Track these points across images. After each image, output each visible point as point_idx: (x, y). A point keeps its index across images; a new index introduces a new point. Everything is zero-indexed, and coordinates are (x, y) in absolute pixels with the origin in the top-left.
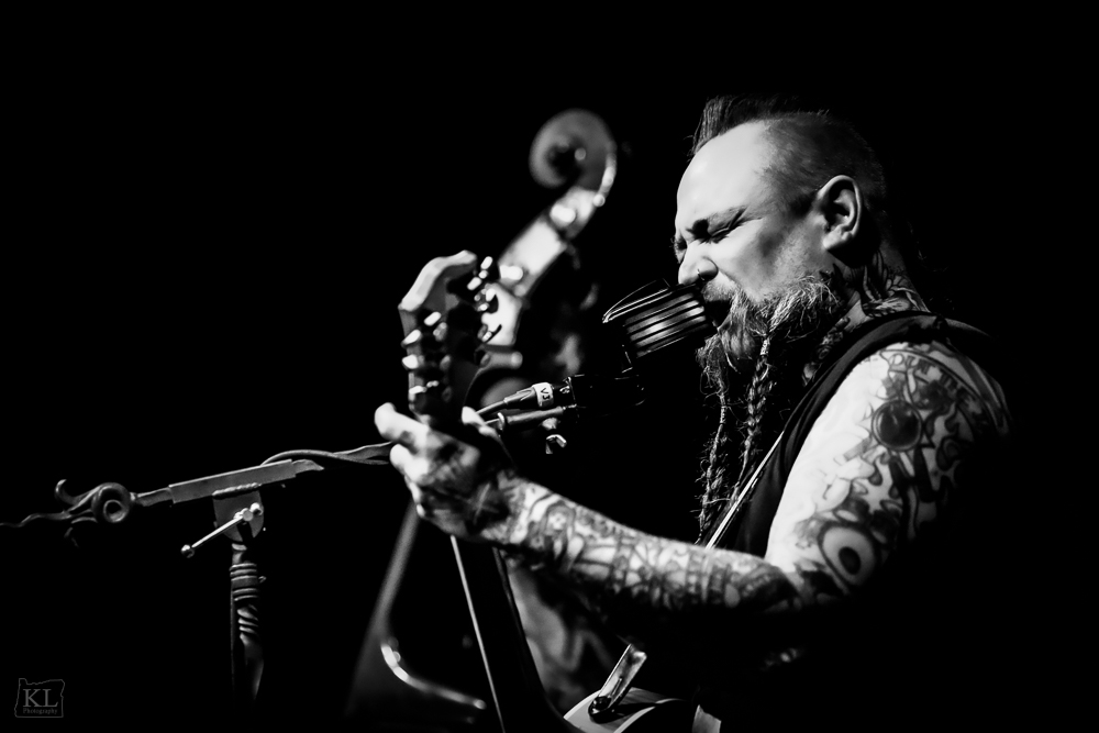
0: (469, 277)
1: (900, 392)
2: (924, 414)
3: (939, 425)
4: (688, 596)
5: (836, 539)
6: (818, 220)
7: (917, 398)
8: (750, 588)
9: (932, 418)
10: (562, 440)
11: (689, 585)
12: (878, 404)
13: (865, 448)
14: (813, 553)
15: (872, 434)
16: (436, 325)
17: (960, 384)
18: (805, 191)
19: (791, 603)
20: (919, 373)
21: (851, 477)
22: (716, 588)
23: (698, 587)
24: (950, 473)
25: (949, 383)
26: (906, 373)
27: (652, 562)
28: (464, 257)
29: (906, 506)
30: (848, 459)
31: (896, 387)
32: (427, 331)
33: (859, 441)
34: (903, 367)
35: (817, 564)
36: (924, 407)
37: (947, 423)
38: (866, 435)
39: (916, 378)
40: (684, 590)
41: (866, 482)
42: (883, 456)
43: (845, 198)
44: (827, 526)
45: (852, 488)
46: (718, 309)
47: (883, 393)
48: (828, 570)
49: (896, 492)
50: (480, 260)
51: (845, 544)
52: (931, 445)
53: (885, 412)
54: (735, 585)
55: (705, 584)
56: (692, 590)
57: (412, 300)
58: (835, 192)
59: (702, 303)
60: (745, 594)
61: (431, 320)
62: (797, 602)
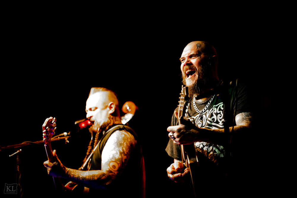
0: (52, 121)
1: (119, 139)
2: (122, 142)
3: (125, 144)
4: (89, 180)
5: (112, 164)
6: (108, 109)
7: (121, 140)
8: (98, 176)
9: (124, 143)
10: (68, 142)
11: (89, 178)
12: (116, 141)
13: (114, 148)
14: (109, 167)
15: (115, 146)
16: (48, 129)
17: (127, 137)
18: (107, 104)
19: (105, 176)
20: (121, 136)
21: (113, 153)
22: (93, 178)
23: (90, 178)
24: (127, 151)
25: (125, 137)
26: (119, 136)
27: (83, 176)
28: (51, 118)
29: (122, 157)
30: (112, 150)
31: (118, 138)
32: (46, 130)
33: (113, 148)
34: (119, 135)
35: (109, 169)
36: (122, 141)
37: (126, 143)
38: (114, 146)
39: (121, 137)
40: (88, 179)
41: (115, 154)
42: (117, 150)
43: (112, 106)
44: (110, 162)
45: (113, 155)
46: (93, 122)
47: (116, 139)
48: (111, 170)
49: (120, 155)
50: (53, 118)
51: (113, 164)
52: (124, 147)
53: (117, 142)
54: (96, 176)
55: (91, 177)
56: (90, 179)
57: (44, 125)
58: (111, 105)
59: (90, 121)
60: (98, 177)
61: (47, 128)
62: (106, 176)
